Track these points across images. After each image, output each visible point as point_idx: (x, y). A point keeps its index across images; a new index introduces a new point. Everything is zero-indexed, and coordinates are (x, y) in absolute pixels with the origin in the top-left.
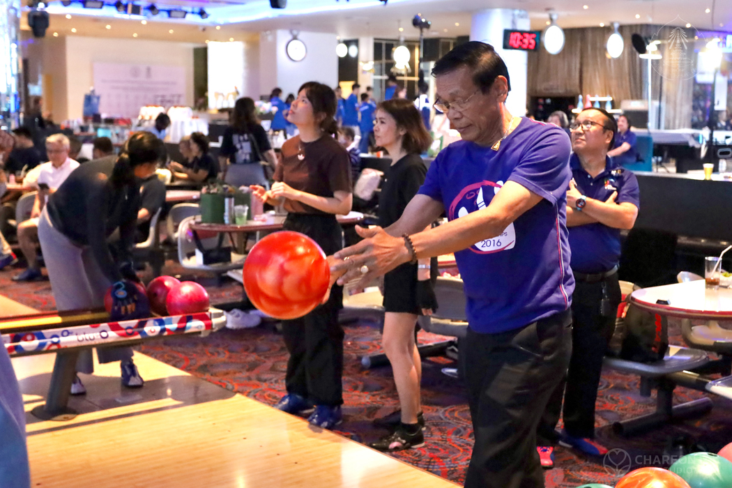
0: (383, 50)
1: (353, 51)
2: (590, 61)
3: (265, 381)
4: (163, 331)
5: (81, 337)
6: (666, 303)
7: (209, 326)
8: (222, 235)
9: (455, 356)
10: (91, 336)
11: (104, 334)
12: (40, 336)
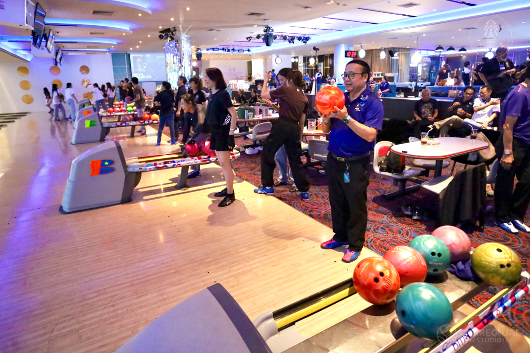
0: (306, 59)
1: (297, 60)
2: (374, 61)
5: (188, 162)
6: (406, 152)
7: (233, 157)
8: (246, 123)
9: (324, 165)
10: (191, 162)
11: (196, 161)
12: (174, 162)
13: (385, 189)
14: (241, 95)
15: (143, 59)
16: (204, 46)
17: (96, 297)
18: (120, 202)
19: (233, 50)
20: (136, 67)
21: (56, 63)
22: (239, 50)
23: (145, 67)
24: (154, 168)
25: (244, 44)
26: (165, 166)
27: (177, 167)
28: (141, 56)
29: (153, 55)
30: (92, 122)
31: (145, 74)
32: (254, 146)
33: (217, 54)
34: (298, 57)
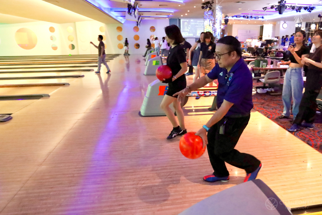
12: (210, 92)
14: (256, 50)
15: (189, 23)
19: (251, 17)
20: (184, 28)
21: (138, 24)
22: (255, 18)
23: (189, 28)
24: (197, 95)
26: (205, 94)
27: (211, 96)
28: (188, 20)
29: (195, 20)
30: (157, 62)
31: (189, 33)
32: (264, 87)
33: (239, 20)
34: (301, 23)
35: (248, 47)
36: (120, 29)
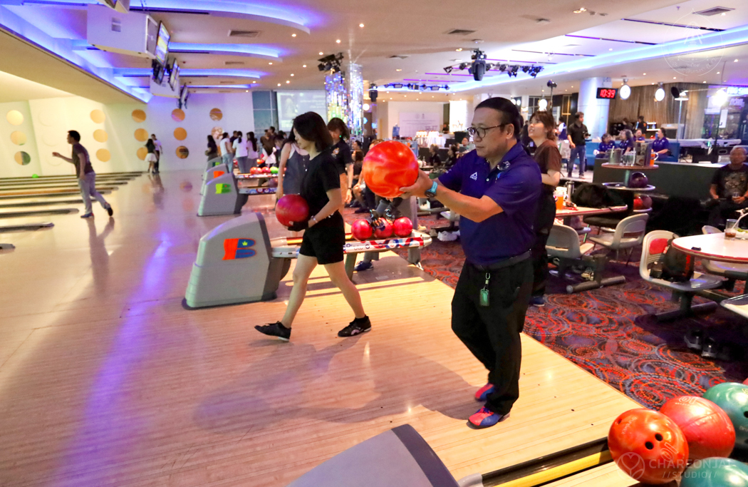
0: (533, 102)
2: (645, 104)
3: (453, 271)
4: (398, 245)
5: (356, 248)
7: (422, 244)
9: (558, 264)
10: (361, 247)
11: (368, 247)
13: (655, 306)
14: (434, 154)
15: (295, 100)
16: (380, 80)
17: (228, 424)
18: (260, 298)
19: (424, 86)
20: (284, 111)
21: (181, 105)
22: (431, 87)
23: (297, 111)
25: (439, 77)
28: (292, 95)
29: (309, 94)
30: (225, 186)
32: (451, 229)
33: (400, 93)
34: (520, 98)
35: (420, 148)
36: (139, 114)
